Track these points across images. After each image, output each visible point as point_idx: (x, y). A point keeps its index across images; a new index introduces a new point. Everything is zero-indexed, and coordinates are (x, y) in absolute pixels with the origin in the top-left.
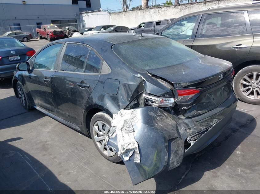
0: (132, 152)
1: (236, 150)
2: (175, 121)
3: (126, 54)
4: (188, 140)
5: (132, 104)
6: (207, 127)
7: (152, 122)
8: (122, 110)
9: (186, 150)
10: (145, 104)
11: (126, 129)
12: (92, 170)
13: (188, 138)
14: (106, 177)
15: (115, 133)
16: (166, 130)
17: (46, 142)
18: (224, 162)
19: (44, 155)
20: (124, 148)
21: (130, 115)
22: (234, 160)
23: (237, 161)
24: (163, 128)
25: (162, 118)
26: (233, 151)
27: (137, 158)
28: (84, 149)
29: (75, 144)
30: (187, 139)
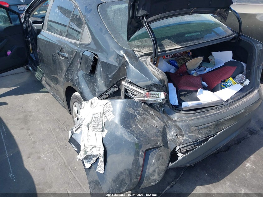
0: (95, 159)
1: (246, 160)
2: (164, 122)
3: (114, 19)
4: (176, 151)
5: (110, 91)
6: (207, 136)
7: (130, 122)
8: (96, 98)
9: (171, 164)
10: (125, 95)
11: (94, 125)
12: (65, 158)
13: (177, 148)
14: (78, 170)
15: (80, 128)
16: (145, 136)
17: (30, 112)
18: (226, 176)
19: (22, 129)
20: (87, 151)
21: (102, 107)
22: (240, 176)
23: (243, 177)
24: (142, 132)
25: (145, 118)
26: (243, 162)
27: (100, 167)
28: (67, 128)
29: (59, 121)
30: (175, 149)
